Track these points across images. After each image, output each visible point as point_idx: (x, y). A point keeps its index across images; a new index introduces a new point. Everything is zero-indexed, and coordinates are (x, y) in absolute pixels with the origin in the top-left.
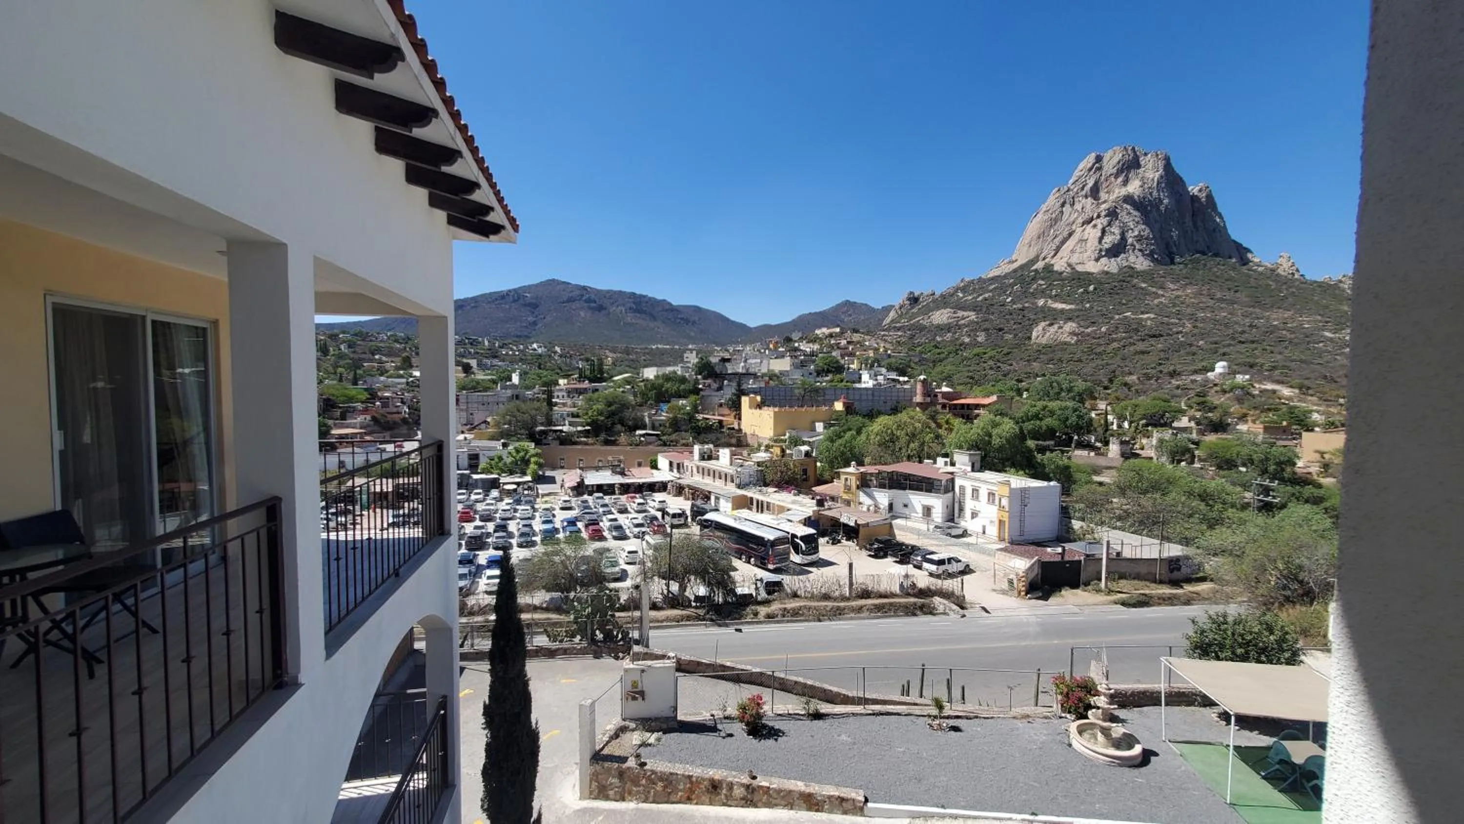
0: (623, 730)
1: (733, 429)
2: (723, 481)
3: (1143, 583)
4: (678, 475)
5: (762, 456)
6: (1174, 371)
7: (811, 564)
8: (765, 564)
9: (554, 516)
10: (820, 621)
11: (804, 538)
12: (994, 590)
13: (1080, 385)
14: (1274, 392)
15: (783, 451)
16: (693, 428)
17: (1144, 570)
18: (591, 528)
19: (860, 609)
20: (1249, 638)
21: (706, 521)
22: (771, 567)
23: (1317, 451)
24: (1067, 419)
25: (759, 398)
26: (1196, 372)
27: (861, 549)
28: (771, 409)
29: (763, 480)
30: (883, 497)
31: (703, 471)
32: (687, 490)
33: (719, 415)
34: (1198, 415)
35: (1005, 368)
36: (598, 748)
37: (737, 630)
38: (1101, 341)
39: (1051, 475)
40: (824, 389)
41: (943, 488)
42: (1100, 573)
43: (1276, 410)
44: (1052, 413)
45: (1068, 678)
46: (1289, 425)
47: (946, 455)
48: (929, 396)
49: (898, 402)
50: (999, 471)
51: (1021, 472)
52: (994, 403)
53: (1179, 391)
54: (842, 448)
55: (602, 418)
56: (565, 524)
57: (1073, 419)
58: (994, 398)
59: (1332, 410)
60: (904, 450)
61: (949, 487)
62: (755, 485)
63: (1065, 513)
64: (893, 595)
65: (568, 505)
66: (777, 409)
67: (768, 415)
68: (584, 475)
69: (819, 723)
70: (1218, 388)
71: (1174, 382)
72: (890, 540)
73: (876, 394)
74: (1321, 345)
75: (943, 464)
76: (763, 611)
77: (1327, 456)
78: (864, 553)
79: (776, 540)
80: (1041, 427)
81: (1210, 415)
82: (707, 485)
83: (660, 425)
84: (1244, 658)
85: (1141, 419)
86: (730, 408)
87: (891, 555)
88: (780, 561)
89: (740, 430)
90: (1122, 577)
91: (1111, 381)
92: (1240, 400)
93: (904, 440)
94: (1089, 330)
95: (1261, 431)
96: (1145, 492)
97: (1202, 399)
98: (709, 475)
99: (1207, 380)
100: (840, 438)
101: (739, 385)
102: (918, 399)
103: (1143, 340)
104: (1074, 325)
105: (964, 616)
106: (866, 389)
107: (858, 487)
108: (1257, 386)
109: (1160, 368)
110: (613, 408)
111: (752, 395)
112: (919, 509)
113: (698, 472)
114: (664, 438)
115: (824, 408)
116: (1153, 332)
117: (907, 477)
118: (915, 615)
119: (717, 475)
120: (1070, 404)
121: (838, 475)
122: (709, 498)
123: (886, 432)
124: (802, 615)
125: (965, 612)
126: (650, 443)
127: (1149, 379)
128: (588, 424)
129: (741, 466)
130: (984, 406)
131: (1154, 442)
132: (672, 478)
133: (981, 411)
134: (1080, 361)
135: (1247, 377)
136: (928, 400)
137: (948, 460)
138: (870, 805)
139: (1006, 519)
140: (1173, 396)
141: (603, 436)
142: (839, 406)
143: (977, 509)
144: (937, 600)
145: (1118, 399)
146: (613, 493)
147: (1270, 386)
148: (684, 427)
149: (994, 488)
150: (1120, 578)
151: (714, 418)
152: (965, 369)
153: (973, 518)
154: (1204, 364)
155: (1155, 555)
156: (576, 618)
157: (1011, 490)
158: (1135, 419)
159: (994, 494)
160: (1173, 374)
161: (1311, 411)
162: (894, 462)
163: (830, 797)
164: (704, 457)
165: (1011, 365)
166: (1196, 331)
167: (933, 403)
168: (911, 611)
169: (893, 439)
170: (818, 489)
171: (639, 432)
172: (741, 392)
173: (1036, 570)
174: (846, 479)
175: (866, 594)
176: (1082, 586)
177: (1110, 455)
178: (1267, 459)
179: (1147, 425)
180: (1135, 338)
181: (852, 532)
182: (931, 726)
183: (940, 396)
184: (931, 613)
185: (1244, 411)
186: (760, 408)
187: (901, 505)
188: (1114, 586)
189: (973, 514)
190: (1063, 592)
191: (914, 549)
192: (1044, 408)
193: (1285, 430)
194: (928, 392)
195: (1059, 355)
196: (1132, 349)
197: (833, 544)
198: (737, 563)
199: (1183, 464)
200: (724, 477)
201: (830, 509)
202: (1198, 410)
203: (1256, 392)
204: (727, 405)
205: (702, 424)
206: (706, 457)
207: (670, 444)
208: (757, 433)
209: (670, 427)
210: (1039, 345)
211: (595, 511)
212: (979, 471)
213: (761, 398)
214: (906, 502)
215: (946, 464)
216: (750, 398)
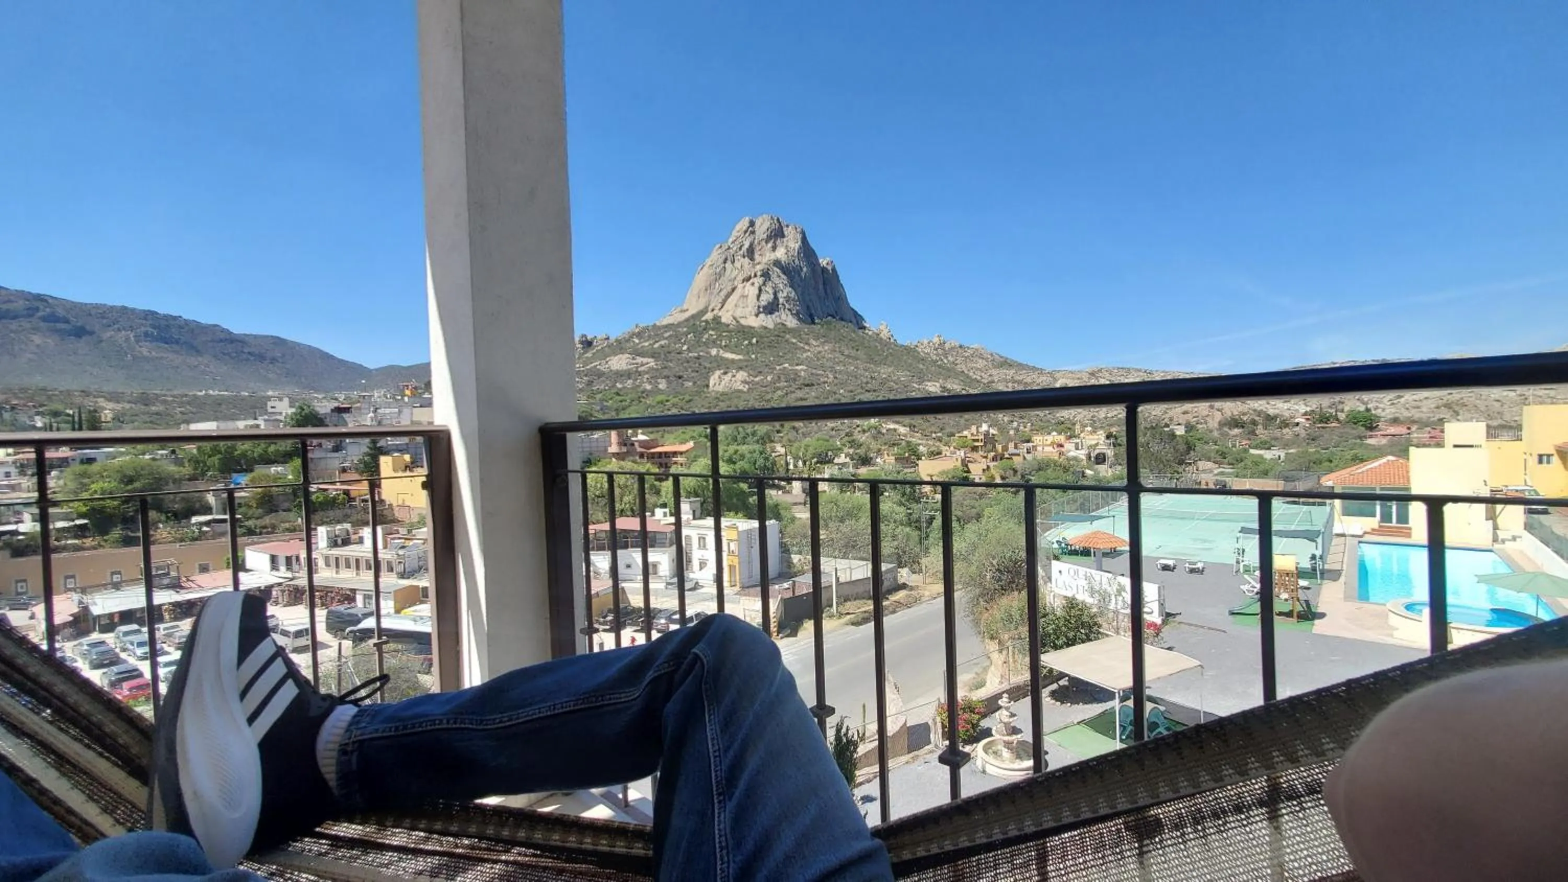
3: (862, 602)
4: (289, 575)
14: (895, 430)
16: (302, 505)
18: (125, 685)
21: (360, 631)
24: (756, 461)
25: (407, 457)
30: (605, 560)
32: (310, 593)
33: (342, 482)
34: (851, 451)
38: (768, 389)
41: (668, 541)
42: (830, 599)
43: (898, 445)
44: (742, 457)
46: (909, 456)
47: (664, 506)
48: (625, 445)
49: (591, 454)
52: (691, 449)
57: (761, 462)
58: (691, 444)
59: (931, 443)
60: (618, 505)
61: (676, 538)
63: (784, 550)
68: (87, 599)
70: (859, 429)
75: (662, 515)
80: (735, 471)
81: (858, 451)
82: (344, 580)
85: (813, 458)
86: (361, 473)
87: (630, 624)
89: (381, 502)
90: (848, 599)
92: (875, 438)
94: (757, 379)
95: (893, 461)
96: (842, 520)
97: (851, 438)
98: (348, 566)
101: (374, 444)
102: (613, 448)
104: (746, 374)
110: (137, 485)
111: (396, 454)
113: (328, 564)
114: (249, 523)
116: (806, 382)
117: (625, 534)
120: (757, 447)
123: (596, 486)
126: (224, 534)
128: (81, 516)
129: (403, 547)
130: (681, 453)
132: (281, 580)
133: (680, 459)
136: (624, 449)
137: (667, 510)
139: (736, 563)
140: (831, 437)
141: (116, 533)
143: (704, 558)
145: (790, 441)
148: (286, 505)
150: (845, 601)
151: (334, 490)
153: (701, 569)
157: (738, 533)
158: (808, 458)
161: (919, 445)
164: (336, 541)
166: (836, 381)
167: (629, 453)
171: (194, 520)
172: (377, 452)
179: (817, 463)
180: (794, 386)
183: (636, 444)
186: (412, 470)
187: (623, 566)
188: (843, 610)
189: (700, 564)
190: (805, 625)
192: (736, 452)
194: (623, 441)
195: (734, 401)
196: (793, 396)
199: (848, 494)
202: (850, 447)
203: (884, 431)
204: (357, 469)
205: (318, 497)
206: (340, 541)
207: (265, 531)
208: (407, 503)
209: (257, 508)
210: (717, 392)
211: (123, 655)
212: (700, 518)
213: (411, 458)
214: (628, 562)
215: (665, 515)
216: (394, 458)
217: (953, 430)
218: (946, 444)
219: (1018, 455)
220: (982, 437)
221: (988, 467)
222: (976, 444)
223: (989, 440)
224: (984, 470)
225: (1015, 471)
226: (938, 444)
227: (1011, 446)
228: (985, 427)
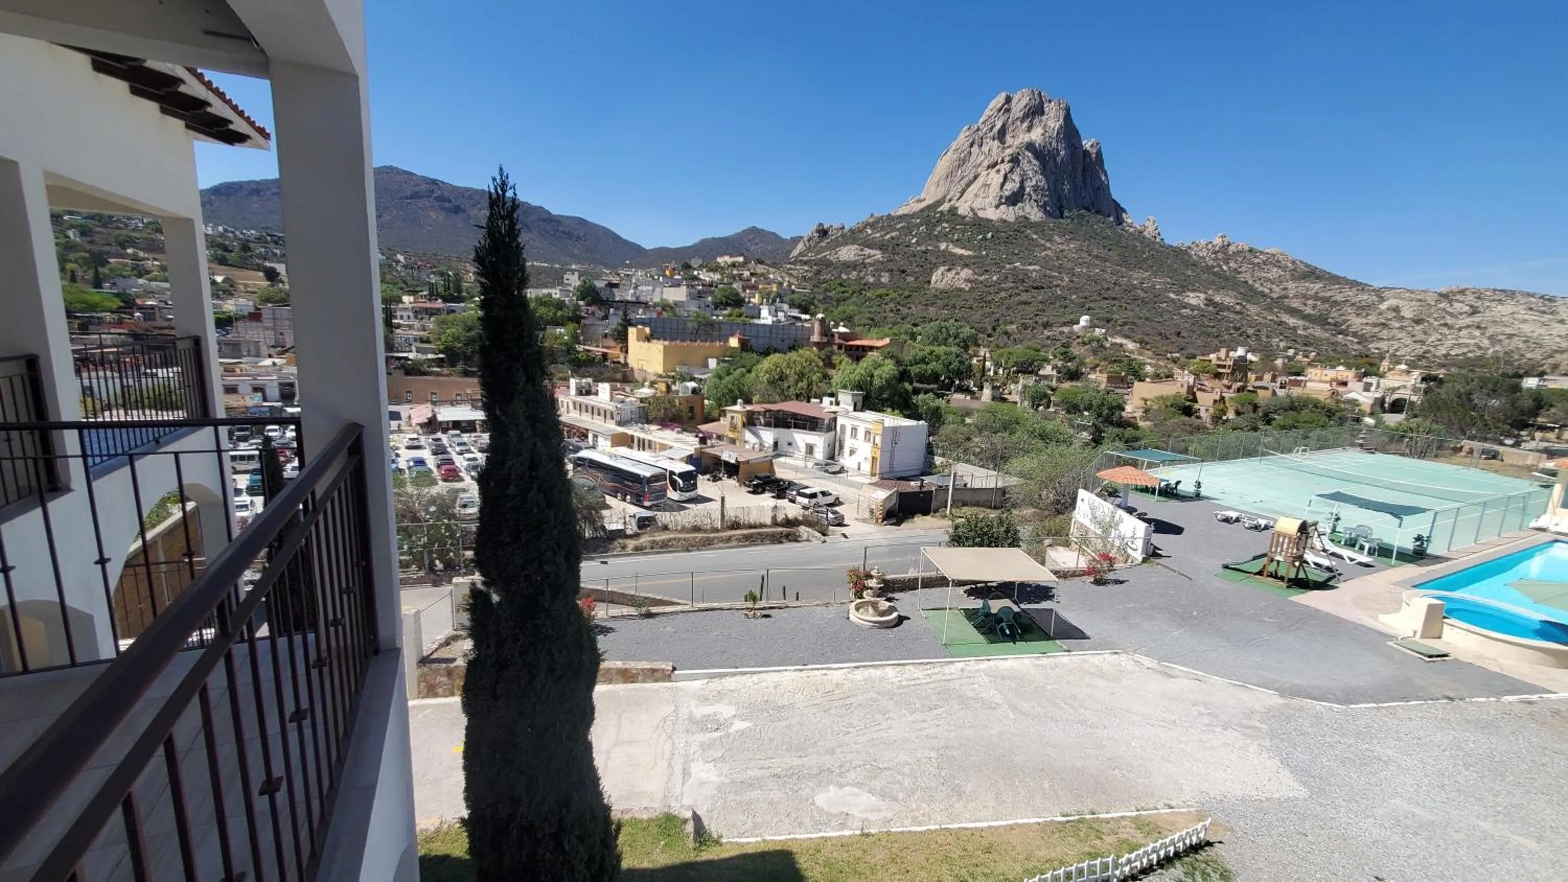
0: (455, 638)
1: (619, 362)
2: (602, 418)
3: (981, 509)
5: (646, 392)
6: (1048, 322)
7: (690, 501)
8: (640, 501)
9: (398, 455)
10: (688, 551)
11: (682, 475)
12: (857, 519)
13: (966, 331)
14: (1121, 345)
15: (668, 387)
16: (571, 361)
17: (982, 498)
18: (444, 467)
19: (729, 539)
20: (985, 530)
21: (580, 459)
22: (647, 504)
23: (1143, 399)
24: (950, 364)
25: (647, 330)
26: (1065, 324)
27: (740, 485)
28: (661, 342)
29: (645, 416)
30: (768, 436)
31: (580, 407)
33: (603, 347)
34: (1060, 364)
35: (905, 311)
36: (425, 654)
37: (602, 563)
38: (992, 290)
39: (923, 415)
40: (720, 323)
41: (825, 427)
42: (947, 502)
43: (1121, 361)
44: (938, 358)
45: (861, 570)
46: (1126, 375)
47: (832, 395)
48: (826, 335)
49: (796, 341)
50: (879, 411)
51: (897, 411)
52: (887, 345)
53: (1049, 342)
54: (730, 386)
55: (460, 345)
56: (412, 464)
57: (956, 364)
58: (887, 341)
59: (1161, 363)
60: (792, 389)
61: (832, 426)
62: (637, 423)
63: (930, 451)
64: (762, 526)
65: (416, 443)
66: (667, 343)
67: (657, 348)
68: (436, 410)
69: (651, 620)
70: (1080, 340)
71: (1046, 332)
72: (769, 477)
73: (774, 331)
75: (828, 403)
76: (631, 544)
77: (1149, 403)
78: (744, 489)
79: (653, 476)
80: (926, 371)
81: (1069, 364)
82: (583, 421)
84: (981, 545)
85: (1013, 366)
86: (615, 340)
87: (769, 491)
88: (657, 498)
89: (626, 365)
90: (965, 504)
91: (994, 329)
92: (1095, 352)
93: (792, 379)
94: (982, 278)
95: (1105, 380)
97: (1065, 350)
98: (587, 411)
99: (1072, 332)
100: (730, 374)
101: (625, 314)
102: (815, 338)
103: (1027, 291)
104: (970, 272)
105: (824, 542)
106: (764, 325)
107: (744, 425)
108: (1110, 339)
109: (1037, 319)
111: (640, 327)
112: (803, 448)
113: (575, 408)
115: (718, 344)
116: (1036, 284)
117: (795, 416)
118: (781, 543)
119: (596, 412)
120: (954, 349)
121: (723, 414)
122: (586, 436)
123: (776, 371)
124: (672, 546)
125: (826, 538)
127: (1026, 328)
128: (441, 352)
129: (623, 402)
130: (877, 348)
131: (1020, 387)
133: (874, 353)
134: (971, 308)
135: (1104, 331)
136: (825, 340)
137: (833, 399)
138: (676, 672)
139: (878, 455)
140: (1043, 346)
141: (460, 367)
142: (734, 342)
143: (855, 447)
144: (803, 529)
145: (998, 346)
146: (474, 430)
147: (1119, 340)
148: (562, 359)
149: (871, 426)
150: (963, 505)
151: (597, 350)
152: (866, 310)
153: (851, 455)
154: (1072, 317)
155: (993, 486)
156: (410, 548)
157: (884, 428)
158: (1009, 366)
159: (869, 433)
160: (1046, 325)
161: (1145, 364)
162: (782, 401)
163: (643, 670)
164: (581, 391)
165: (910, 308)
166: (1071, 285)
167: (830, 343)
168: (776, 539)
169: (782, 378)
170: (704, 427)
172: (628, 323)
173: (894, 500)
174: (732, 418)
175: (735, 525)
176: (932, 513)
177: (984, 399)
178: (1103, 405)
179: (1018, 372)
180: (1021, 288)
181: (732, 470)
182: (746, 615)
183: (836, 336)
184: (796, 541)
185: (1097, 362)
186: (649, 341)
187: (786, 444)
188: (956, 512)
189: (851, 451)
190: (915, 519)
191: (791, 484)
192: (932, 352)
193: (1122, 380)
194: (826, 331)
195: (954, 301)
196: (1016, 299)
197: (714, 481)
198: (609, 500)
199: (1041, 408)
200: (605, 414)
201: (712, 446)
202: (1060, 360)
203: (1108, 345)
204: (613, 336)
205: (582, 356)
206: (584, 392)
208: (645, 368)
210: (937, 290)
211: (449, 450)
212: (862, 410)
213: (651, 330)
214: (790, 440)
215: (831, 403)
216: (638, 330)
217: (1194, 352)
218: (1182, 368)
219: (1266, 388)
220: (1231, 363)
221: (1222, 399)
222: (1221, 370)
223: (1241, 367)
224: (1215, 401)
225: (1256, 407)
226: (1172, 365)
227: (1268, 377)
228: (1240, 352)
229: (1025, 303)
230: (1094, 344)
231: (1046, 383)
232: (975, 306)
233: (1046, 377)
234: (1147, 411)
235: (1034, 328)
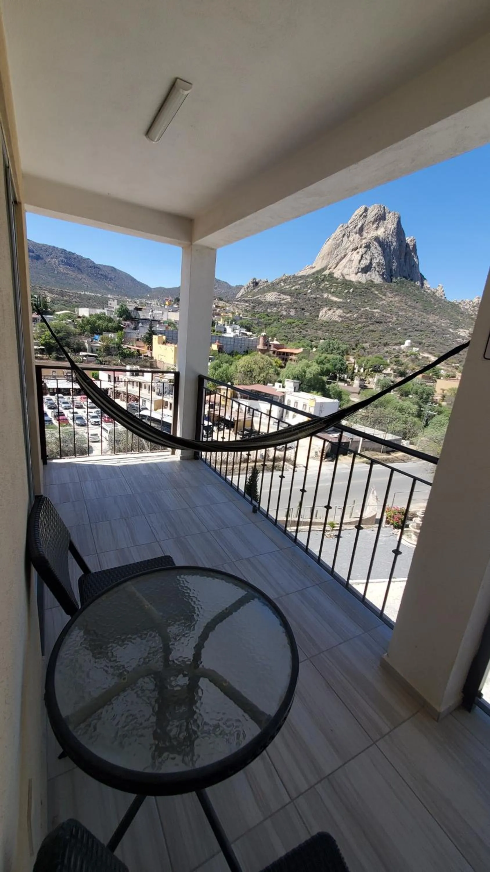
1: (147, 356)
2: (147, 390)
3: (375, 452)
5: (171, 376)
6: (387, 343)
13: (344, 347)
14: (428, 358)
16: (120, 354)
17: (376, 446)
23: (441, 389)
24: (336, 365)
25: (164, 338)
26: (396, 344)
28: (173, 345)
30: (245, 404)
31: (133, 383)
32: (122, 395)
33: (137, 346)
34: (395, 367)
35: (304, 332)
38: (353, 322)
39: (332, 396)
42: (358, 448)
44: (329, 361)
46: (433, 375)
47: (280, 382)
48: (266, 345)
49: (248, 348)
50: (309, 392)
51: (319, 394)
52: (302, 353)
53: (387, 354)
54: (221, 374)
57: (339, 366)
58: (301, 350)
59: (450, 369)
60: (256, 378)
61: (282, 401)
62: (168, 393)
66: (176, 346)
67: (170, 348)
70: (404, 354)
71: (385, 348)
72: (252, 430)
73: (236, 341)
74: (448, 335)
75: (278, 386)
77: (445, 392)
80: (323, 368)
81: (400, 368)
82: (135, 392)
83: (97, 350)
85: (370, 368)
86: (145, 342)
89: (152, 358)
91: (356, 345)
92: (413, 361)
93: (257, 371)
94: (348, 315)
96: (376, 407)
97: (397, 359)
98: (137, 386)
99: (400, 349)
100: (220, 367)
101: (151, 327)
102: (260, 347)
103: (373, 324)
104: (341, 311)
106: (230, 338)
108: (421, 354)
109: (380, 341)
110: (61, 334)
111: (160, 335)
113: (129, 383)
114: (100, 359)
116: (378, 320)
117: (259, 393)
119: (143, 386)
120: (339, 357)
121: (219, 390)
122: (138, 401)
123: (248, 366)
126: (91, 362)
127: (374, 346)
128: (42, 345)
129: (159, 381)
130: (295, 354)
131: (375, 380)
133: (294, 357)
134: (342, 332)
135: (418, 349)
136: (266, 348)
137: (281, 384)
140: (384, 357)
141: (54, 355)
142: (215, 347)
145: (359, 355)
146: (69, 394)
147: (426, 355)
148: (114, 353)
149: (307, 402)
150: (366, 450)
151: (134, 348)
152: (282, 331)
153: (293, 418)
154: (400, 340)
157: (316, 403)
158: (367, 367)
159: (306, 405)
160: (386, 345)
161: (441, 369)
162: (251, 384)
164: (133, 373)
165: (307, 331)
166: (397, 322)
167: (268, 350)
168: (269, 469)
169: (251, 370)
170: (207, 398)
171: (82, 353)
172: (152, 333)
173: (328, 446)
174: (225, 393)
176: (348, 454)
177: (354, 386)
178: (424, 392)
179: (372, 371)
180: (370, 322)
181: (230, 425)
183: (272, 346)
185: (414, 366)
186: (165, 344)
189: (293, 415)
190: (340, 457)
192: (326, 358)
193: (430, 378)
195: (332, 328)
196: (368, 328)
197: (219, 431)
200: (148, 388)
201: (217, 410)
202: (395, 365)
203: (420, 358)
204: (143, 340)
205: (127, 352)
206: (135, 374)
207: (106, 363)
208: (162, 360)
209: (104, 352)
210: (323, 321)
212: (297, 392)
213: (166, 338)
214: (258, 407)
215: (280, 387)
216: (159, 338)
226: (455, 370)
229: (372, 331)
230: (413, 357)
231: (388, 378)
232: (344, 331)
233: (388, 375)
234: (444, 396)
235: (379, 346)
